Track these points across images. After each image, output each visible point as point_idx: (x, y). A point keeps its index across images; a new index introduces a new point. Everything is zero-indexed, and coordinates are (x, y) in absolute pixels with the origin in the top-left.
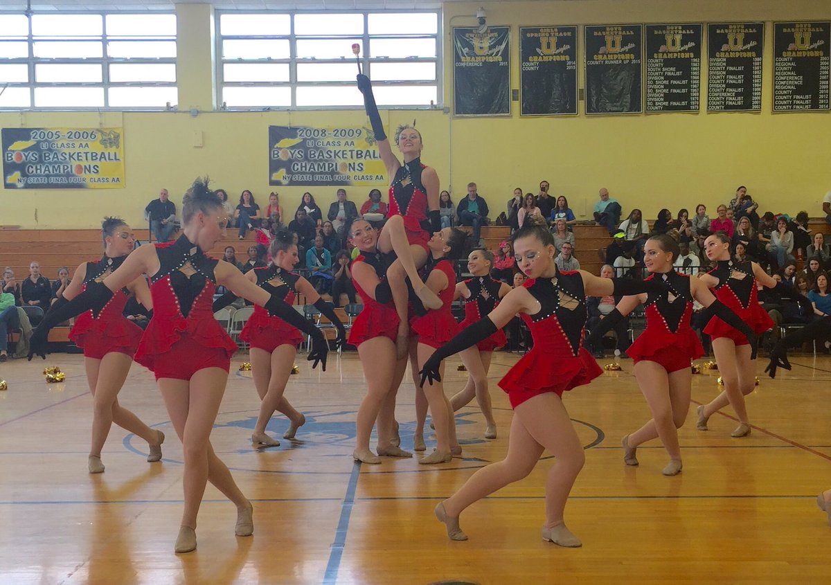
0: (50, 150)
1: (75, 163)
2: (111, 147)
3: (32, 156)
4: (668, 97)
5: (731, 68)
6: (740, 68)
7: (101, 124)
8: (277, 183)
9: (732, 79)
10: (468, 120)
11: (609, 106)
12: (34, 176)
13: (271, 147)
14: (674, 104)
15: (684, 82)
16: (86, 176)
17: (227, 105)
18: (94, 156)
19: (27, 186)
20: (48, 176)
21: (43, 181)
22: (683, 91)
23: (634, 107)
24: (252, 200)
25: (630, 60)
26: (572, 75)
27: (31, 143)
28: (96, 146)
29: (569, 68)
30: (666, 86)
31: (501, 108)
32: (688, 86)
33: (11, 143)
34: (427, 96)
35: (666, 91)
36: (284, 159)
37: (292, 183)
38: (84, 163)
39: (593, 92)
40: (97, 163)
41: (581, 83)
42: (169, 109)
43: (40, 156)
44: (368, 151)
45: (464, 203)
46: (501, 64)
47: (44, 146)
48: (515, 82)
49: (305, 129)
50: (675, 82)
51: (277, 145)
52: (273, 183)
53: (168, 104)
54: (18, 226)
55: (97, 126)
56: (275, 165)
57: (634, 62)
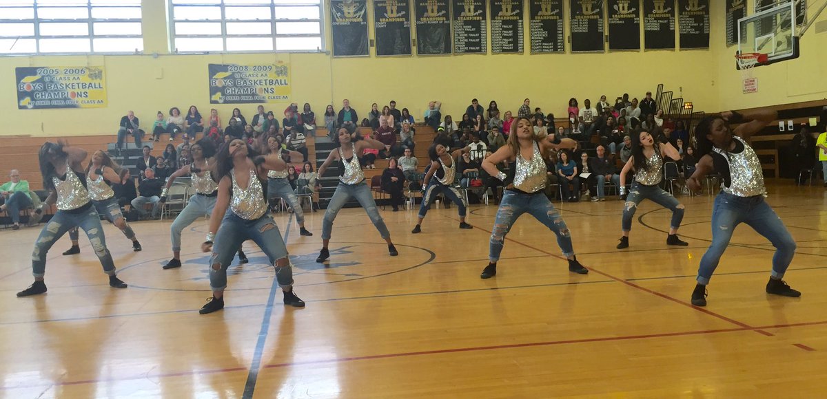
0: (52, 82)
1: (70, 91)
2: (96, 78)
3: (38, 86)
4: (467, 44)
5: (505, 27)
6: (510, 27)
7: (88, 63)
8: (216, 102)
9: (505, 33)
10: (343, 59)
11: (431, 50)
12: (42, 100)
13: (210, 78)
14: (472, 48)
15: (477, 35)
16: (79, 100)
17: (179, 50)
18: (84, 86)
19: (36, 107)
20: (50, 100)
21: (48, 103)
22: (477, 40)
23: (448, 51)
24: (197, 114)
25: (443, 21)
26: (408, 30)
27: (38, 77)
28: (85, 79)
29: (405, 26)
30: (466, 38)
31: (364, 52)
32: (479, 37)
33: (23, 78)
34: (315, 44)
35: (466, 40)
36: (220, 86)
37: (226, 102)
38: (77, 90)
39: (421, 41)
40: (86, 90)
41: (413, 35)
42: (137, 53)
43: (45, 87)
44: (277, 80)
45: (342, 113)
46: (362, 23)
47: (47, 79)
48: (372, 35)
49: (234, 66)
50: (471, 35)
51: (214, 77)
52: (212, 102)
53: (136, 50)
54: (29, 135)
55: (86, 65)
56: (213, 90)
57: (446, 22)
